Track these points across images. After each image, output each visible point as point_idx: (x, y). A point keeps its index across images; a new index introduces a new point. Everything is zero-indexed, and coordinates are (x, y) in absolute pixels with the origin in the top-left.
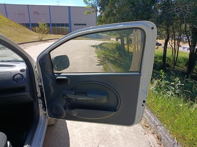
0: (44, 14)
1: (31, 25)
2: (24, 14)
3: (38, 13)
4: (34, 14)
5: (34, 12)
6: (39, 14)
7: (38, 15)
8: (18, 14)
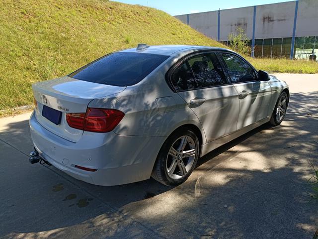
0: (282, 20)
1: (253, 43)
2: (245, 24)
3: (271, 19)
4: (264, 21)
5: (264, 18)
6: (272, 21)
7: (271, 23)
8: (236, 25)
